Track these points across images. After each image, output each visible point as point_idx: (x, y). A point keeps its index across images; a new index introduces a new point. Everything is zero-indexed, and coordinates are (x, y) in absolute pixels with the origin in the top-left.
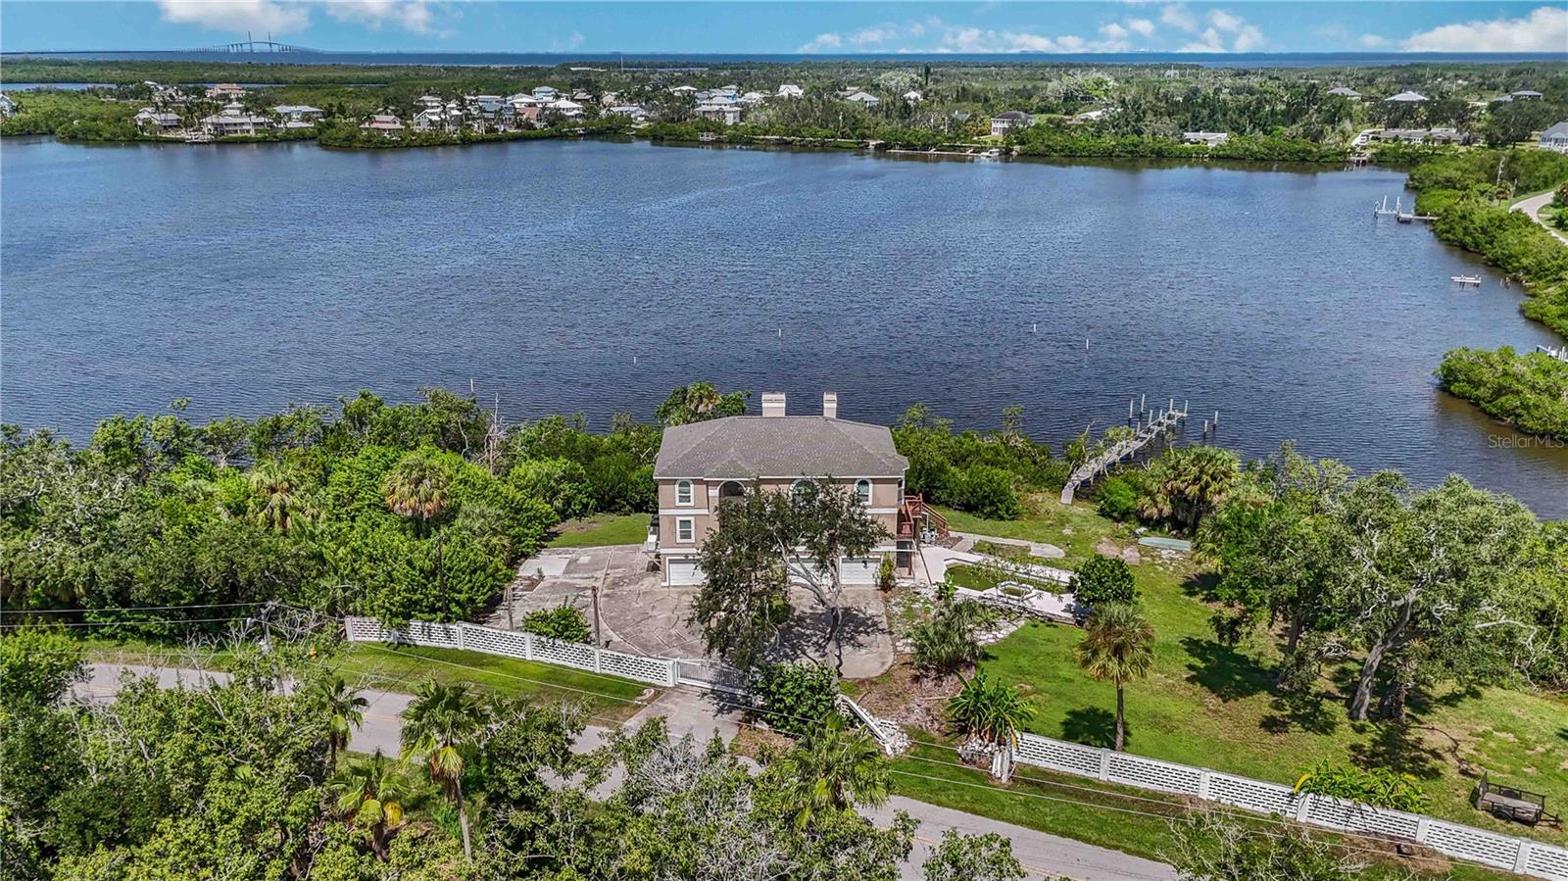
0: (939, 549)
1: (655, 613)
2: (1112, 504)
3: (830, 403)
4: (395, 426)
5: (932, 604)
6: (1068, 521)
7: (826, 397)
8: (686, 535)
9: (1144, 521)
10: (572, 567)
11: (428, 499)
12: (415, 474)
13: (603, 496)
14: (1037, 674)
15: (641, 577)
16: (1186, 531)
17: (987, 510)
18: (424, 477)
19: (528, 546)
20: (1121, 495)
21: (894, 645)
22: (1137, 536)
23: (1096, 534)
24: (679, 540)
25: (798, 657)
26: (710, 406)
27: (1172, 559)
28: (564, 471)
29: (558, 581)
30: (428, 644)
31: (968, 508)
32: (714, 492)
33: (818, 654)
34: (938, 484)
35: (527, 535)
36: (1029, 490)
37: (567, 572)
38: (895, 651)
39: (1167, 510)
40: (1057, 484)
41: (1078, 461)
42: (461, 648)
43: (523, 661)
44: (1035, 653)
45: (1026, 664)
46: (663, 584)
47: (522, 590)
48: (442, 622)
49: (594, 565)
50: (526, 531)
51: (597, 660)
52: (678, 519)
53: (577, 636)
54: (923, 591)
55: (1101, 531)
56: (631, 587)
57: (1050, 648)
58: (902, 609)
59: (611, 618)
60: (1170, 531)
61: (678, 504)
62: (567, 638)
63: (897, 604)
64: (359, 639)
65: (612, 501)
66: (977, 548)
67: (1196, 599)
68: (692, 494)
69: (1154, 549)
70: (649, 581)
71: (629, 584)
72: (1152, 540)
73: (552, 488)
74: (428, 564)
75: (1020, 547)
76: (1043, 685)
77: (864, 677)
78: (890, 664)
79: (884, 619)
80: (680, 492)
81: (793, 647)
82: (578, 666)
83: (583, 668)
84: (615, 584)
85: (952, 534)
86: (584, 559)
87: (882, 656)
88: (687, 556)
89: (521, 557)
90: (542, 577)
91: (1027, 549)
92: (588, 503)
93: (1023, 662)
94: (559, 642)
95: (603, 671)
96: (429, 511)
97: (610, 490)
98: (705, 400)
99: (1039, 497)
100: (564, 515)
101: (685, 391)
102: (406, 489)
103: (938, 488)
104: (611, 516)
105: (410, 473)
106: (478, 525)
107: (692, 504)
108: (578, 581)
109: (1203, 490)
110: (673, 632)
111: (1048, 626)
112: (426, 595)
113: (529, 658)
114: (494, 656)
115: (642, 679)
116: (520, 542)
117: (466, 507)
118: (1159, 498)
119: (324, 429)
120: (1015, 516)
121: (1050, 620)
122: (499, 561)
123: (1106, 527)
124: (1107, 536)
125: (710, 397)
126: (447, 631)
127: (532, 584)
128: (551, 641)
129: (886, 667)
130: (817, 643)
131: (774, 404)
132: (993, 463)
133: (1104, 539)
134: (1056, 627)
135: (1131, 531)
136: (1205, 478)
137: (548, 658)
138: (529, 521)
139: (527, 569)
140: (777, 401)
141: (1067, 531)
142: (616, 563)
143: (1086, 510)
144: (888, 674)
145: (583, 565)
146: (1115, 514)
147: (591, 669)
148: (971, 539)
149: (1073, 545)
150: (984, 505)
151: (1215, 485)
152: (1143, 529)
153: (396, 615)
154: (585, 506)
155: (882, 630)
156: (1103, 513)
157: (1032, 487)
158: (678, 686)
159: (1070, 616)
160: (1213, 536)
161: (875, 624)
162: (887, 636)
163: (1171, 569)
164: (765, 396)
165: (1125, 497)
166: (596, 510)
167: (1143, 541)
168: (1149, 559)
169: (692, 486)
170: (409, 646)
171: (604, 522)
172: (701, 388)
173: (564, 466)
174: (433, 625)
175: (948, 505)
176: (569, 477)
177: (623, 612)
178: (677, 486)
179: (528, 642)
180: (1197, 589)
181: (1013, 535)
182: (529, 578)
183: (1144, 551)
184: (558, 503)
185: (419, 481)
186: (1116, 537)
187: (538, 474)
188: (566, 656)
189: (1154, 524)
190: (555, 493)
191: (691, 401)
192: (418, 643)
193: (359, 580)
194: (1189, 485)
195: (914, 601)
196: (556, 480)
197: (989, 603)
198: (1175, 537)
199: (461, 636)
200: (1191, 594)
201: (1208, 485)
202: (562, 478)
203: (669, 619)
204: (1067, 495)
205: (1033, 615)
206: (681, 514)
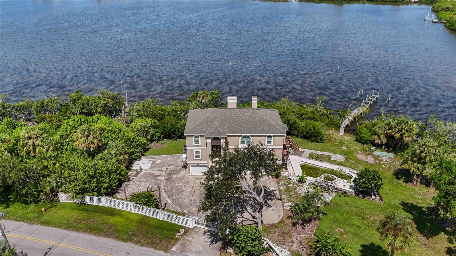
0: (296, 157)
1: (185, 189)
2: (361, 137)
3: (255, 101)
4: (88, 104)
5: (296, 184)
6: (344, 143)
7: (253, 98)
8: (197, 156)
9: (374, 145)
10: (154, 165)
11: (93, 143)
12: (86, 133)
13: (166, 133)
14: (345, 223)
15: (180, 171)
16: (391, 149)
17: (313, 139)
18: (90, 134)
19: (136, 156)
20: (365, 134)
21: (283, 206)
22: (372, 151)
23: (355, 149)
24: (195, 158)
25: (244, 212)
26: (207, 100)
27: (387, 162)
28: (151, 124)
29: (148, 172)
30: (93, 204)
31: (305, 137)
32: (209, 141)
33: (252, 210)
34: (293, 128)
35: (136, 151)
36: (327, 129)
37: (151, 168)
38: (284, 209)
39: (385, 141)
40: (337, 127)
41: (343, 117)
42: (106, 206)
43: (131, 213)
44: (342, 211)
45: (339, 217)
46: (189, 175)
47: (133, 176)
48: (98, 196)
49: (162, 165)
50: (135, 150)
51: (161, 215)
52: (194, 150)
53: (152, 205)
54: (292, 178)
55: (357, 148)
56: (176, 176)
57: (347, 208)
58: (285, 187)
59: (168, 191)
60: (384, 149)
61: (194, 144)
62: (148, 205)
63: (282, 185)
64: (65, 201)
65: (170, 135)
66: (311, 157)
67: (401, 181)
68: (200, 141)
69: (379, 156)
70: (183, 172)
71: (175, 174)
72: (378, 153)
73: (146, 131)
74: (91, 172)
75: (327, 156)
76: (349, 229)
77: (271, 223)
78: (282, 216)
79: (278, 192)
80: (195, 140)
81: (242, 207)
82: (153, 217)
83: (155, 217)
84: (170, 174)
85: (300, 149)
86: (158, 162)
87: (278, 211)
88: (198, 164)
89: (134, 160)
90: (141, 169)
91: (330, 157)
92: (161, 136)
93: (338, 216)
94: (145, 207)
95: (163, 220)
96: (93, 148)
97: (169, 131)
98: (205, 98)
99: (331, 132)
100: (151, 141)
101: (197, 93)
102: (82, 139)
103: (294, 130)
104: (170, 141)
105: (84, 132)
106: (114, 152)
107: (200, 144)
108: (155, 172)
109: (402, 135)
110: (193, 198)
111: (345, 196)
112: (90, 186)
113: (133, 212)
114: (119, 210)
115: (179, 224)
116: (133, 154)
117: (110, 143)
118: (382, 136)
119: (61, 105)
120: (322, 141)
121: (345, 193)
122: (123, 167)
123: (358, 146)
124: (360, 150)
125: (207, 96)
126: (100, 200)
127: (137, 173)
128: (141, 206)
129: (281, 218)
130: (251, 204)
131: (232, 101)
132: (313, 119)
133: (359, 152)
134: (348, 196)
135: (370, 149)
136: (403, 131)
137: (141, 212)
138: (137, 146)
139: (136, 166)
140: (233, 100)
141: (344, 148)
142: (171, 163)
143: (349, 138)
144: (281, 221)
145: (158, 164)
146: (362, 141)
147: (158, 218)
148: (308, 152)
149: (348, 155)
150: (311, 137)
151: (407, 134)
152: (374, 148)
153: (78, 194)
154: (160, 137)
155: (278, 198)
156: (357, 140)
157: (328, 128)
158: (195, 228)
159: (353, 191)
160: (412, 158)
161: (274, 195)
162: (279, 201)
163: (388, 166)
164: (228, 98)
165: (366, 135)
166: (164, 138)
167: (375, 153)
168: (378, 161)
169: (200, 138)
170: (85, 204)
171: (167, 143)
172: (203, 93)
173: (151, 122)
174: (94, 197)
175: (297, 136)
176: (153, 126)
177: (172, 188)
178: (194, 138)
179: (132, 206)
180: (400, 176)
181: (323, 150)
182: (136, 170)
183: (376, 158)
184: (149, 137)
185: (88, 136)
186: (363, 151)
187: (141, 125)
188: (148, 212)
189: (379, 146)
190: (147, 133)
191: (200, 98)
192: (89, 203)
193: (64, 178)
194: (396, 133)
195: (290, 183)
196: (148, 128)
197: (319, 184)
198: (387, 151)
199: (106, 202)
200: (398, 179)
201: (404, 134)
202: (150, 127)
203: (191, 192)
204: (342, 131)
205: (338, 190)
206: (196, 148)
